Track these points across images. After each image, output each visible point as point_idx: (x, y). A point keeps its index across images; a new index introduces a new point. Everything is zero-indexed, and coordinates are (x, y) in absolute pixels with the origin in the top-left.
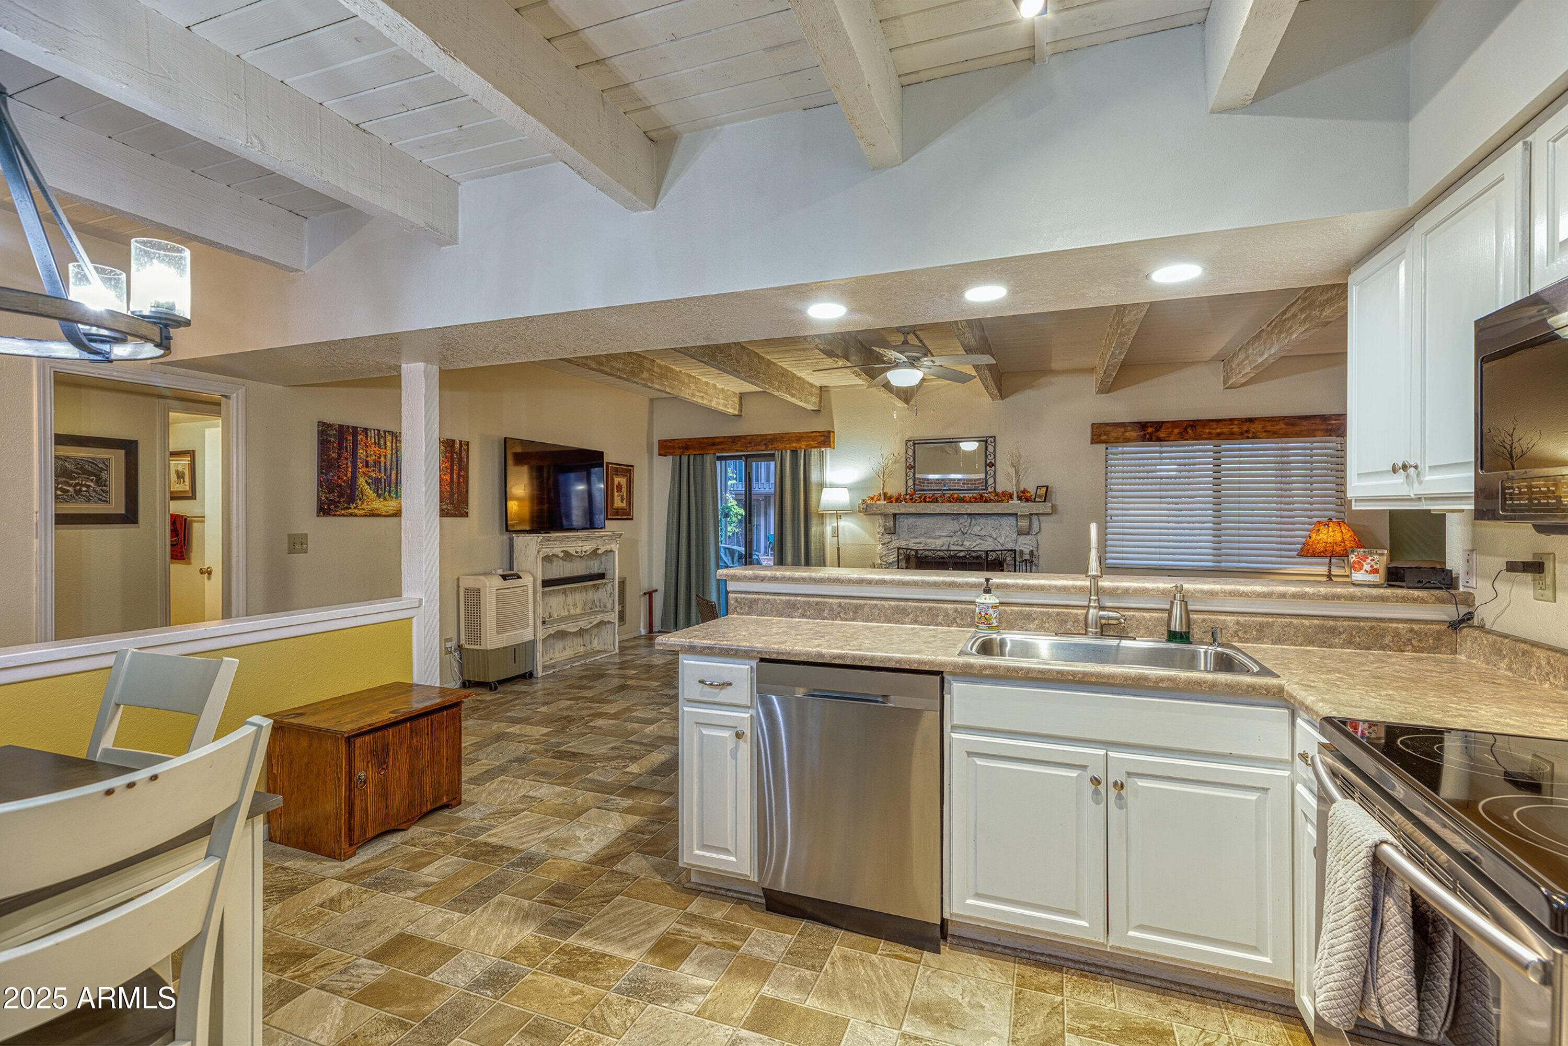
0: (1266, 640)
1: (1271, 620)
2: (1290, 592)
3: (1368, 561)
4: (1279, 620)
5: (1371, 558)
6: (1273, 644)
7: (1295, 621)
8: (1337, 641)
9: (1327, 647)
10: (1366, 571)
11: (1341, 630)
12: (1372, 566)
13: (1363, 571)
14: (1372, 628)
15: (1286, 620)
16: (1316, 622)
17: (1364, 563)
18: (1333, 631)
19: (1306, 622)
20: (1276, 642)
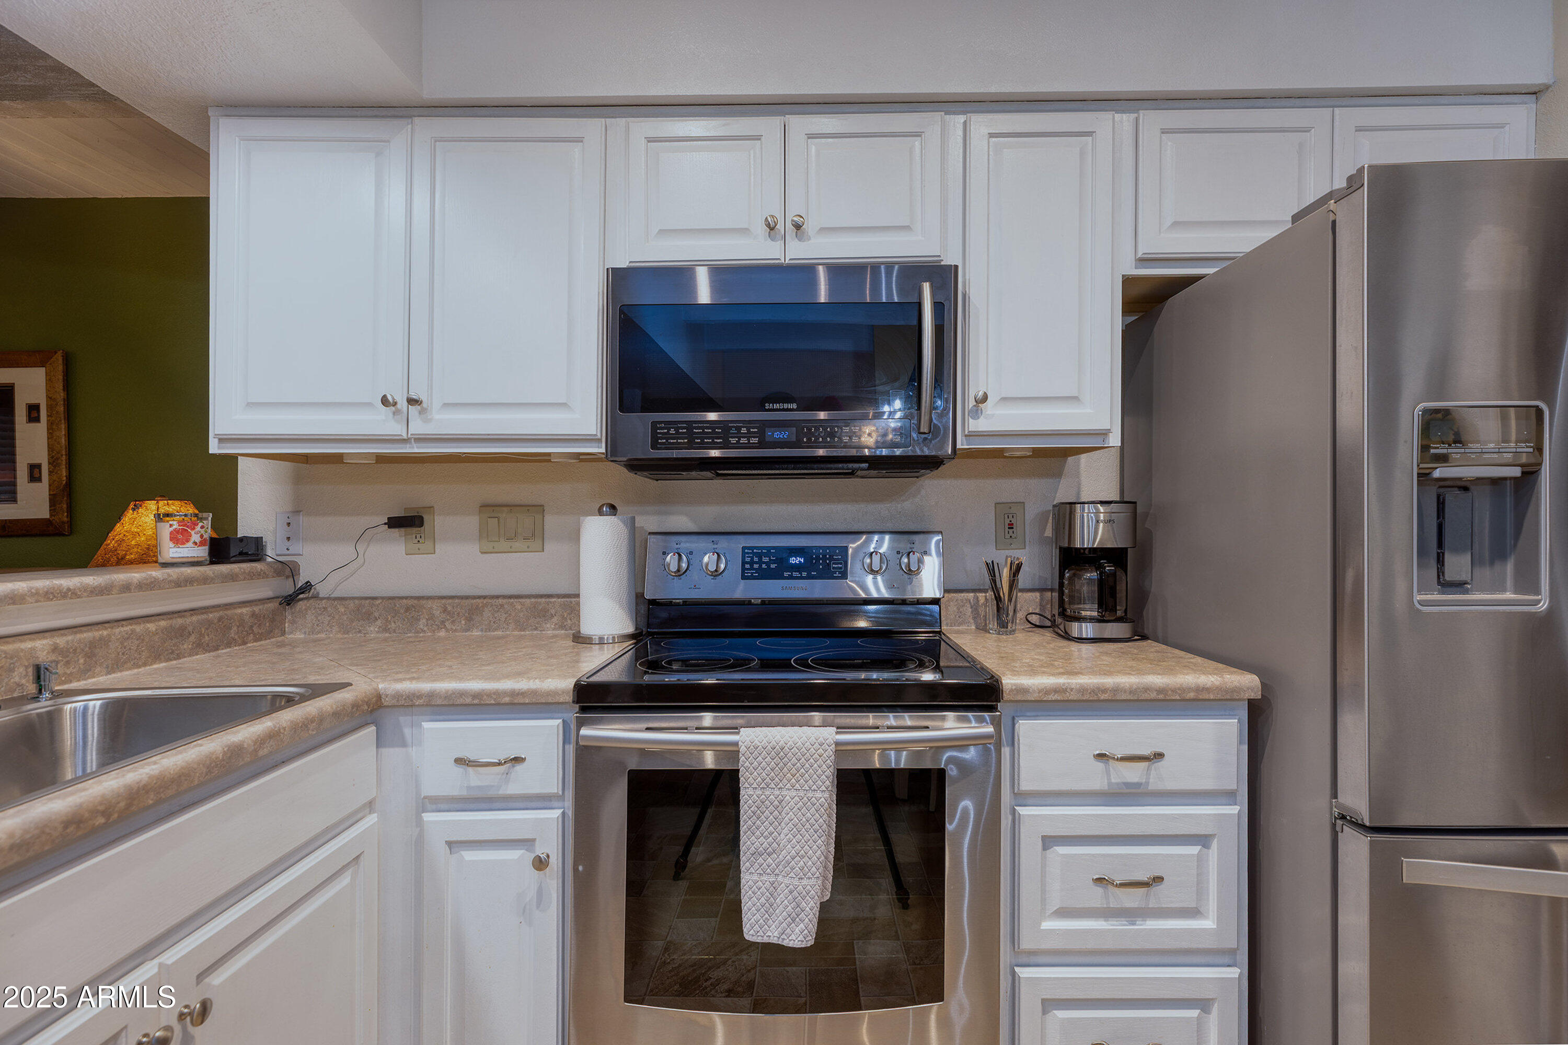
0: (98, 669)
1: (105, 633)
2: (135, 581)
3: (198, 528)
4: (117, 631)
5: (200, 524)
6: (108, 673)
7: (138, 628)
8: (185, 646)
9: (175, 659)
10: (195, 543)
11: (190, 629)
12: (202, 536)
13: (190, 544)
14: (220, 619)
15: (125, 629)
16: (163, 623)
17: (193, 533)
18: (182, 633)
19: (152, 627)
20: (112, 668)
